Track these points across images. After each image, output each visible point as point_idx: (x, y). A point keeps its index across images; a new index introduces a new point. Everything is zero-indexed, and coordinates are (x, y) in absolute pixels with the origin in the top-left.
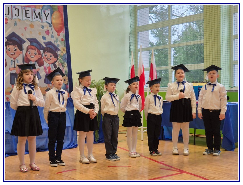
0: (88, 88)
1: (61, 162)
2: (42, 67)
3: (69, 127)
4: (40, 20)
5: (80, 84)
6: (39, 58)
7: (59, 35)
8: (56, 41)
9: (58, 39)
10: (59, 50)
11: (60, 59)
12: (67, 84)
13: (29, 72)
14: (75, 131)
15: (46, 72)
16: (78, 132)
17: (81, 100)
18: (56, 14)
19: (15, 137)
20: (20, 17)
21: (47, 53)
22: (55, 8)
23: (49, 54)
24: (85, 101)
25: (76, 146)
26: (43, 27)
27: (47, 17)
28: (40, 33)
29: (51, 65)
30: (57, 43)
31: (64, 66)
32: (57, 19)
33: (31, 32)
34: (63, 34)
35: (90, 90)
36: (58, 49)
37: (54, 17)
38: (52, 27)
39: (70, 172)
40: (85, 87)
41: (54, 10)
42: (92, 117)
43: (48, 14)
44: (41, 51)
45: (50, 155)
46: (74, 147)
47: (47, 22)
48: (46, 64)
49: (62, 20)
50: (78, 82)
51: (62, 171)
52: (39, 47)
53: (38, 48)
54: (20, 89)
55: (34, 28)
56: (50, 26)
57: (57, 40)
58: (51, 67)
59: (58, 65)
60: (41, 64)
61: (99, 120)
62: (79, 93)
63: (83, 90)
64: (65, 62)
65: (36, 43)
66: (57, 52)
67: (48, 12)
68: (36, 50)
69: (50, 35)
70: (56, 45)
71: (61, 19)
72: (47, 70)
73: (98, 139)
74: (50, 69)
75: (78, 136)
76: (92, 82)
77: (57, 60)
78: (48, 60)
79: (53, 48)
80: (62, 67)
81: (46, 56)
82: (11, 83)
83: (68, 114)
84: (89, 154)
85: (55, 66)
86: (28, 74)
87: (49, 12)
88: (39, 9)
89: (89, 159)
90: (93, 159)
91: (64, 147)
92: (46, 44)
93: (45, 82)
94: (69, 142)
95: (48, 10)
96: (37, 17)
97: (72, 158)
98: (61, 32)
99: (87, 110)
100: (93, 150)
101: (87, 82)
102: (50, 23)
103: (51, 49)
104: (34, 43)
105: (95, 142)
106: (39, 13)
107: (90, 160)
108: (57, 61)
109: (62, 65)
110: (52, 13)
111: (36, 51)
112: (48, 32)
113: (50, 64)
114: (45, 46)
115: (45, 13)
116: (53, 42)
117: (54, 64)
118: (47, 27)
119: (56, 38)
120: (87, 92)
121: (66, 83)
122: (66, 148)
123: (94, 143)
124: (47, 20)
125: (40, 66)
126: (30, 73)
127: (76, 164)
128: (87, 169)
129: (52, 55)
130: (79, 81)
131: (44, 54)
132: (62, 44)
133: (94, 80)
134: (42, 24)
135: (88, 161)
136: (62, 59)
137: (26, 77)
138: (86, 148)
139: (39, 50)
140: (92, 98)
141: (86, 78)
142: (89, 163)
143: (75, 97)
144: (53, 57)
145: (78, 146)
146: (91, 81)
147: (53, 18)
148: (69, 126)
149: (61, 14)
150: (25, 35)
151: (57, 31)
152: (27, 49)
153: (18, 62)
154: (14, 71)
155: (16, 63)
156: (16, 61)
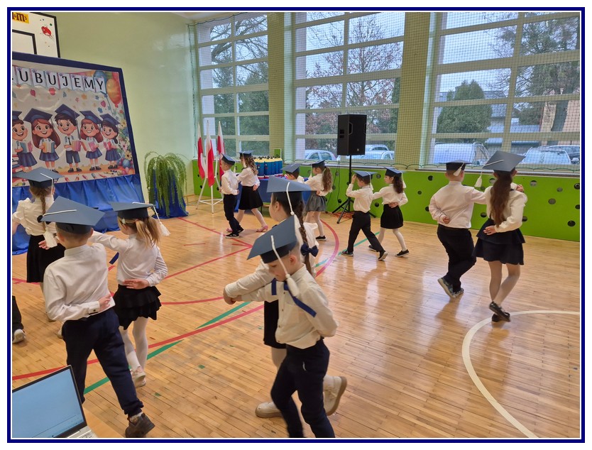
2: (102, 143)
4: (94, 90)
6: (97, 133)
7: (117, 106)
8: (115, 113)
9: (117, 111)
15: (107, 149)
18: (111, 83)
20: (69, 86)
21: (105, 127)
22: (109, 76)
23: (107, 129)
26: (97, 97)
27: (100, 86)
28: (95, 105)
31: (126, 141)
32: (112, 88)
33: (84, 104)
34: (121, 105)
36: (118, 122)
37: (109, 85)
38: (108, 97)
41: (109, 78)
43: (102, 82)
44: (98, 125)
47: (101, 92)
48: (105, 140)
49: (118, 89)
52: (95, 120)
55: (87, 99)
56: (106, 96)
57: (115, 111)
58: (112, 143)
60: (100, 140)
64: (126, 136)
65: (91, 117)
66: (116, 126)
67: (101, 80)
69: (107, 107)
70: (115, 118)
71: (116, 88)
72: (108, 146)
74: (110, 145)
77: (118, 134)
78: (107, 135)
79: (112, 121)
80: (123, 142)
81: (104, 130)
85: (116, 142)
87: (103, 80)
88: (91, 76)
92: (104, 117)
96: (89, 86)
98: (119, 103)
102: (105, 92)
103: (110, 122)
104: (89, 116)
106: (91, 81)
108: (117, 136)
109: (124, 140)
111: (92, 125)
112: (103, 104)
113: (110, 139)
114: (102, 120)
115: (98, 81)
116: (111, 115)
118: (102, 97)
121: (130, 159)
124: (101, 89)
125: (98, 142)
129: (111, 128)
131: (102, 129)
132: (121, 116)
134: (96, 94)
136: (123, 133)
139: (96, 124)
144: (112, 131)
147: (108, 87)
150: (78, 108)
151: (114, 102)
152: (83, 123)
153: (73, 139)
154: (70, 149)
155: (71, 139)
156: (70, 137)
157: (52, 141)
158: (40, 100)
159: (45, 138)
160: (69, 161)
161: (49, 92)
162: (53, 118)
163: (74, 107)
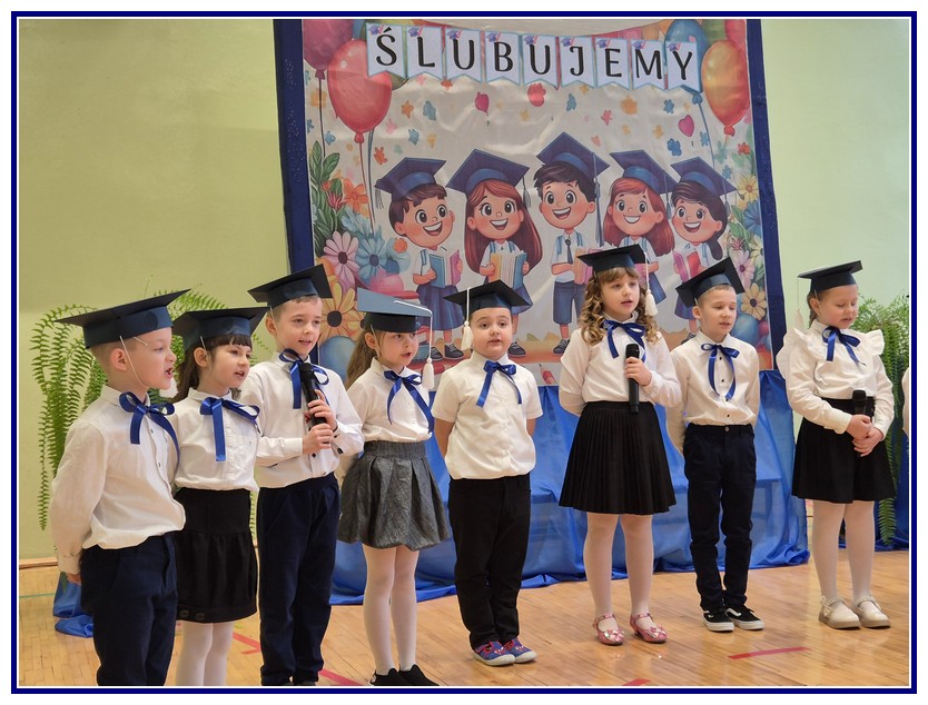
0: (846, 332)
1: (748, 616)
2: (668, 258)
3: (773, 484)
4: (661, 83)
5: (814, 316)
6: (656, 225)
7: (730, 132)
8: (721, 156)
9: (727, 148)
10: (731, 189)
11: (736, 222)
12: (764, 318)
13: (622, 277)
14: (796, 500)
15: (683, 276)
16: (810, 504)
17: (815, 379)
18: (719, 54)
19: (577, 513)
20: (587, 76)
21: (686, 204)
22: (715, 32)
23: (692, 208)
24: (831, 385)
25: (803, 558)
26: (669, 106)
27: (683, 68)
28: (659, 132)
29: (699, 249)
30: (721, 162)
31: (751, 251)
32: (721, 70)
33: (626, 129)
34: (744, 127)
35: (856, 342)
36: (728, 185)
37: (711, 63)
38: (705, 104)
39: (781, 657)
40: (833, 329)
41: (711, 40)
42: (865, 448)
43: (690, 54)
44: (663, 196)
45: (701, 586)
46: (793, 562)
47: (684, 87)
48: (681, 247)
49: (742, 75)
50: (806, 312)
51: (752, 649)
52: (657, 182)
53: (653, 185)
54: (595, 339)
55: (635, 112)
56: (697, 100)
57: (724, 149)
58: (701, 256)
59: (729, 246)
60: (663, 247)
61: (893, 459)
62: (806, 352)
63: (825, 340)
64: (754, 232)
65: (643, 170)
66: (722, 197)
67: (688, 47)
68: (646, 194)
69: (696, 136)
70: (721, 173)
71: (736, 69)
72: (687, 266)
73: (892, 535)
74: (697, 263)
75: (810, 521)
76: (863, 310)
77: (724, 227)
78: (690, 230)
79: (710, 181)
80: (741, 252)
81: (681, 214)
82: (557, 318)
83: (770, 431)
84: (857, 591)
85: (716, 251)
86: (619, 286)
87: (692, 47)
88: (657, 39)
89: (857, 609)
90: (875, 613)
91: (753, 560)
92: (683, 168)
93: (679, 312)
94: (776, 541)
95: (688, 40)
96: (648, 72)
97: (789, 605)
98: (738, 120)
99: (840, 420)
100: (873, 576)
101: (841, 311)
102: (697, 89)
103: (702, 185)
104: (638, 169)
105: (881, 545)
106: (657, 54)
107: (860, 616)
108: (722, 232)
109: (743, 245)
110: (704, 50)
111: (643, 197)
112: (687, 125)
113: (696, 243)
114: (676, 177)
115: (676, 54)
116: (708, 160)
117: (712, 242)
118: (685, 104)
119: (719, 144)
120: (840, 349)
121: (759, 313)
122: (765, 564)
123: (877, 550)
124: (684, 78)
125: (659, 253)
126: (626, 280)
127: (805, 627)
128: (851, 651)
129: (704, 208)
130: (810, 307)
131: (673, 209)
132: (742, 165)
133: (871, 301)
134: (666, 96)
135: (855, 618)
136: (742, 221)
137: (612, 295)
138: (844, 568)
139: (655, 193)
140: (862, 372)
141: (838, 292)
142: (857, 628)
143: (793, 370)
144: (708, 216)
145: (811, 558)
146: (860, 303)
147: (708, 68)
148: (776, 481)
149: (740, 51)
150: (605, 143)
151: (723, 119)
152: (614, 193)
153: (580, 242)
154: (568, 277)
155: (574, 245)
156: (573, 237)
157: (518, 252)
158: (499, 122)
159: (501, 241)
160: (561, 318)
161: (526, 98)
162: (529, 177)
163: (596, 140)
